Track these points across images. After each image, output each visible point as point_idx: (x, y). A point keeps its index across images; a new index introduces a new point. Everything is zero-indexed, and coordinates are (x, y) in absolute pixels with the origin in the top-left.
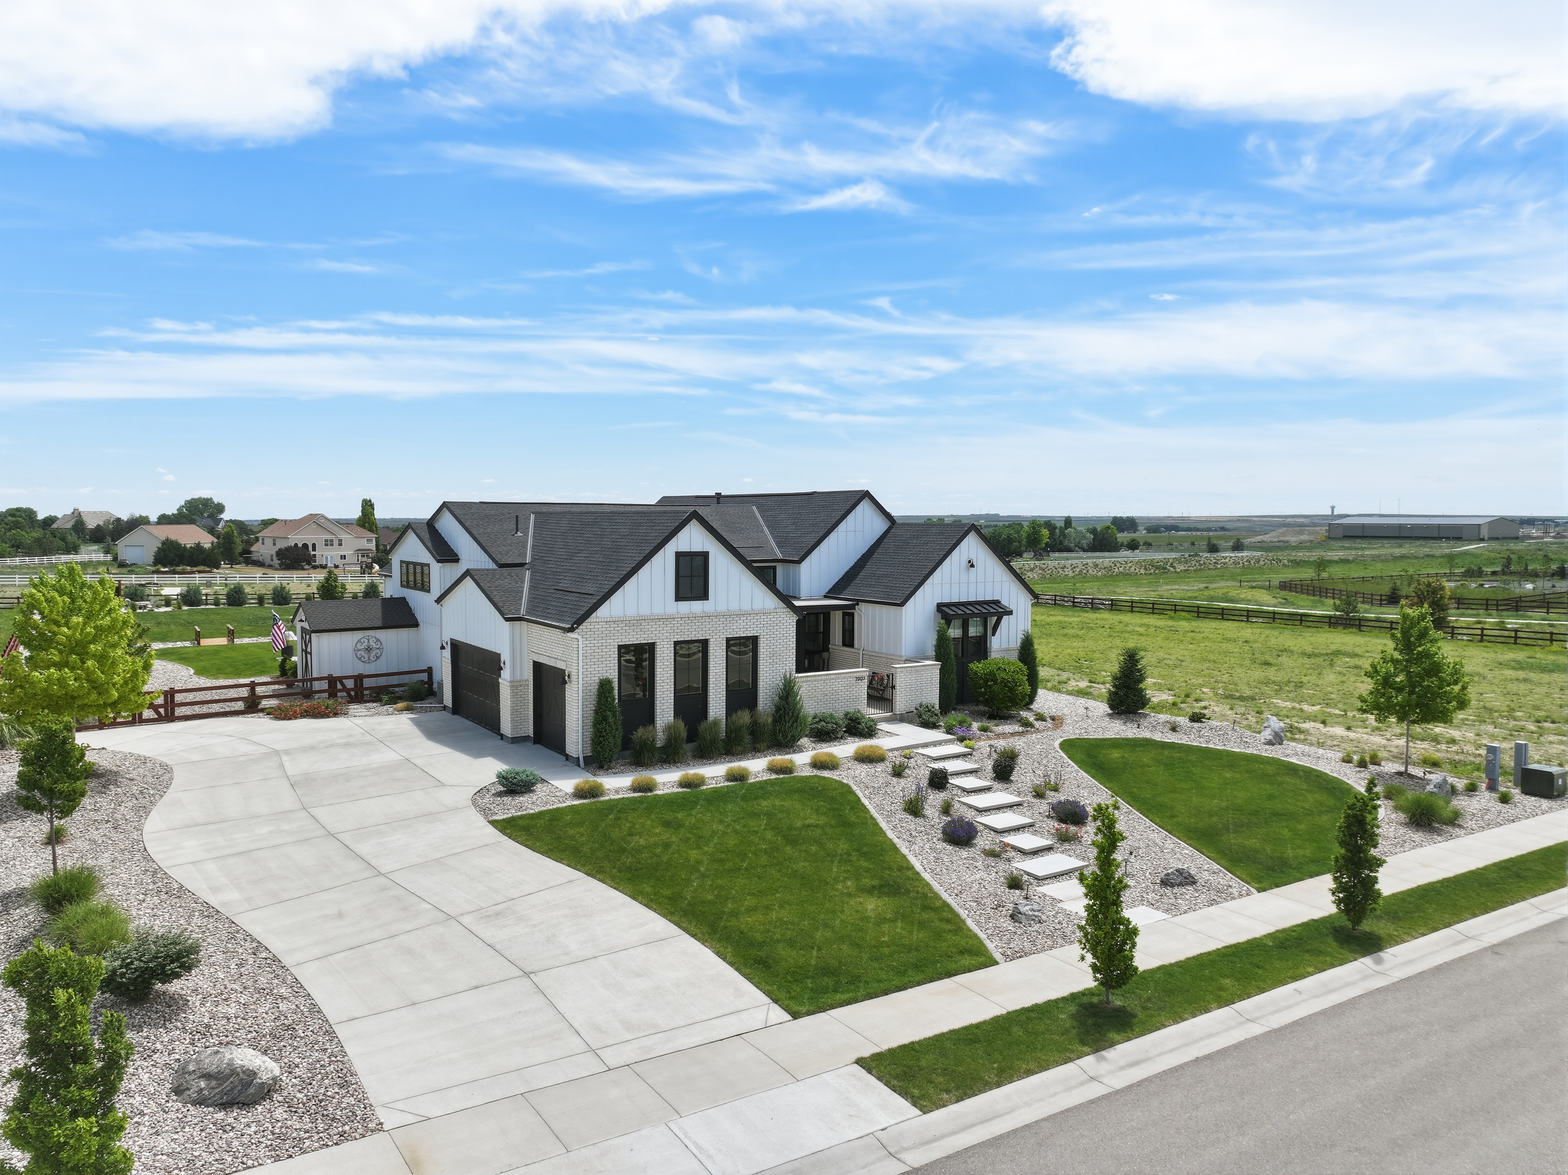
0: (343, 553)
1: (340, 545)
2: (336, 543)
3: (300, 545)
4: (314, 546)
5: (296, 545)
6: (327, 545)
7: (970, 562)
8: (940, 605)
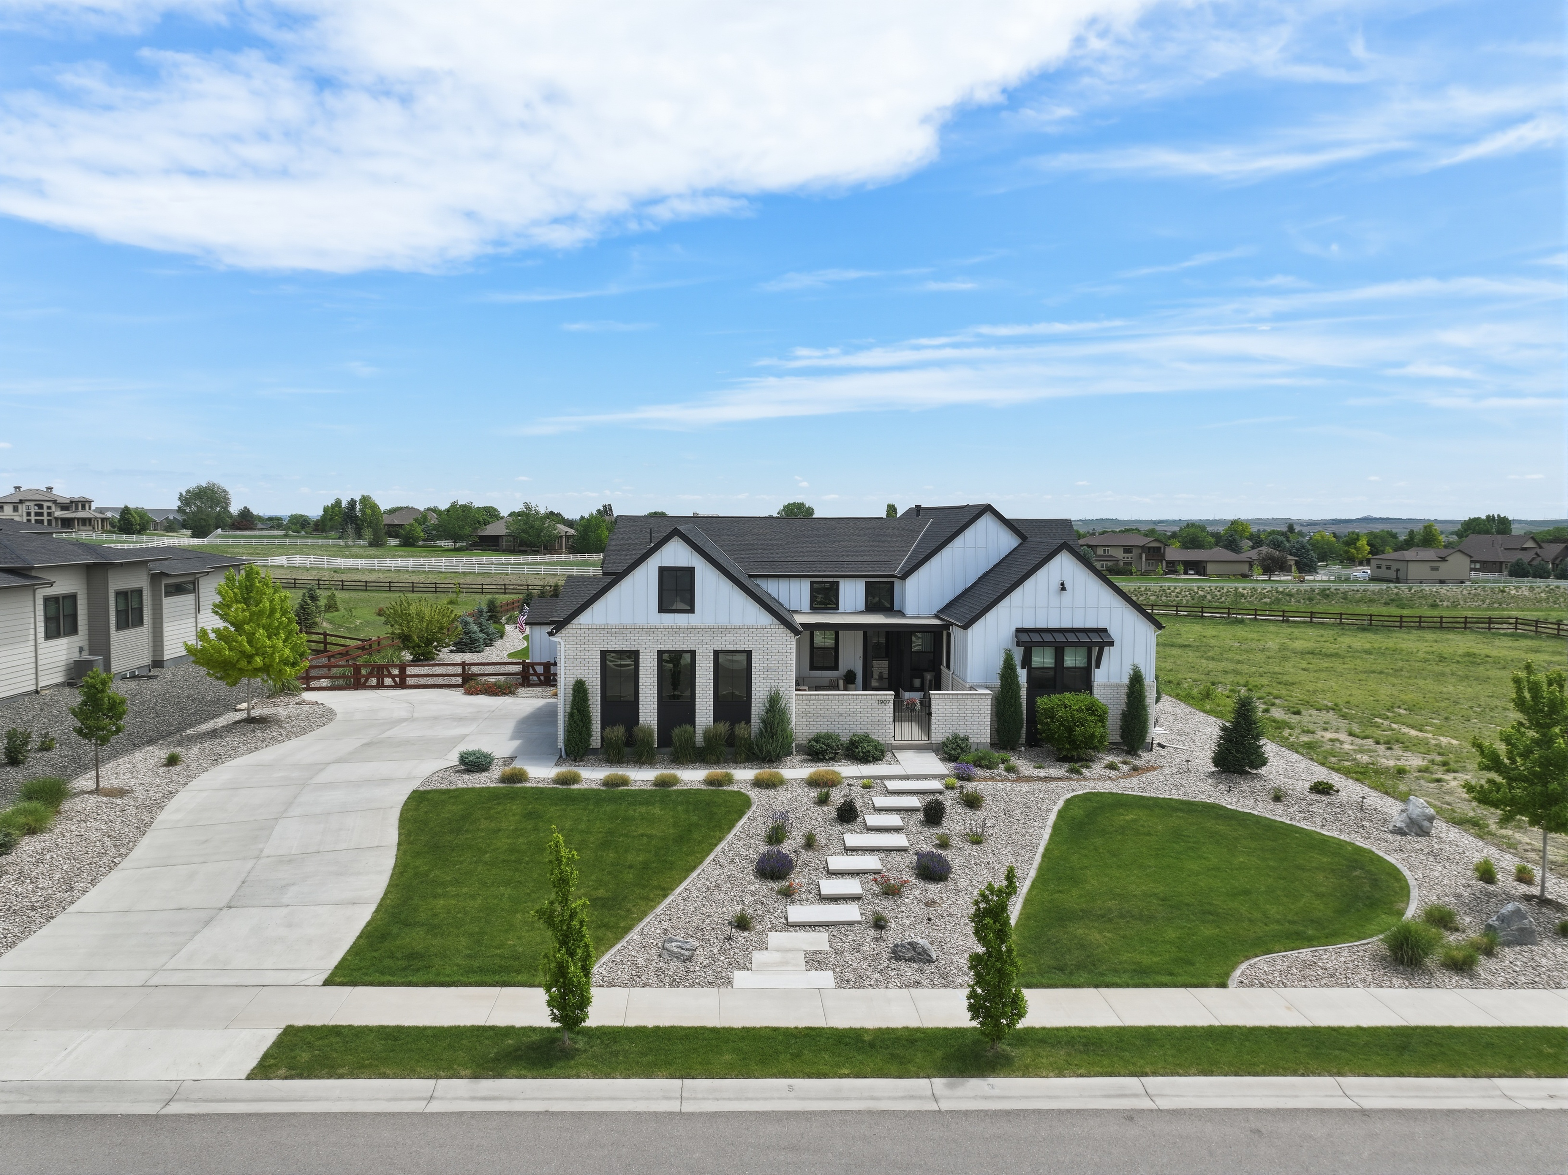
7: (1062, 584)
8: (1019, 631)
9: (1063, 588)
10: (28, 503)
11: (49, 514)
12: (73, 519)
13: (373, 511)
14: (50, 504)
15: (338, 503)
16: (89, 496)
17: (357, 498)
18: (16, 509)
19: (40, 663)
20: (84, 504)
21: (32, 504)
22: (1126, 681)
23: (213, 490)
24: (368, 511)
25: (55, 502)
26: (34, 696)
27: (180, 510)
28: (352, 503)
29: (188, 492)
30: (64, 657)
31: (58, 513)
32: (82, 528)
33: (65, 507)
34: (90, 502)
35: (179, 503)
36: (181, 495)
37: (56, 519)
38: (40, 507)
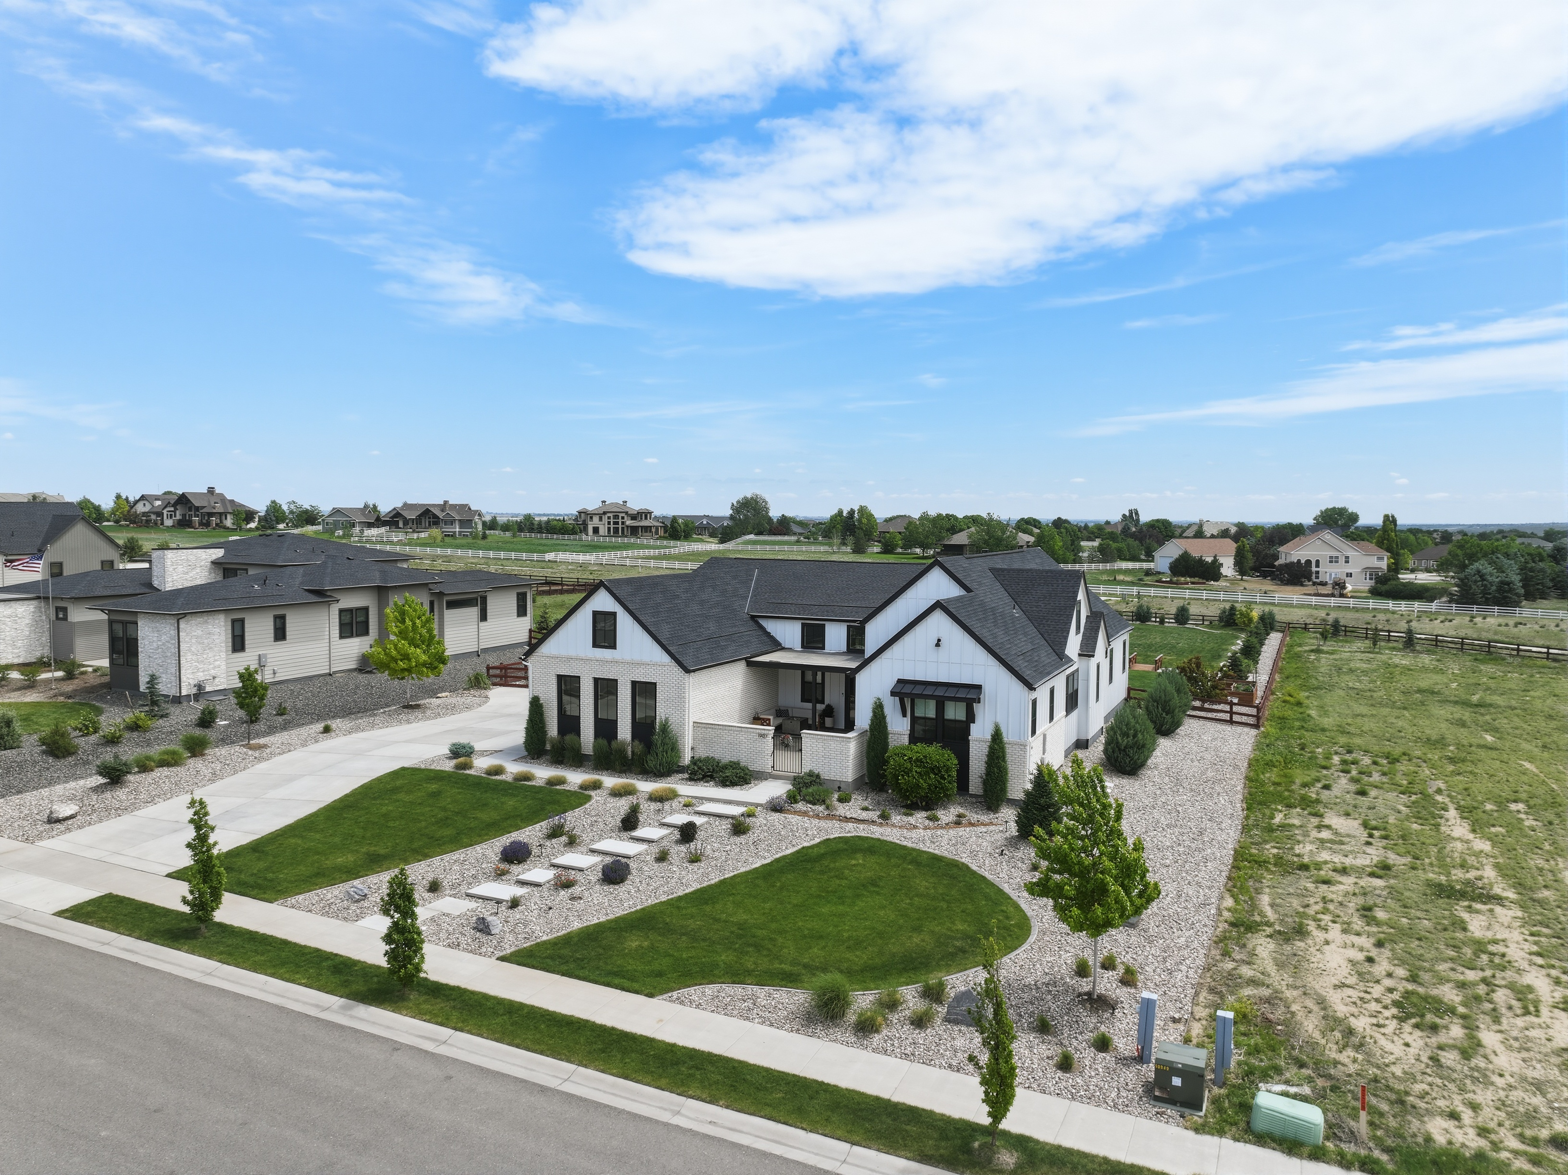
0: (1349, 571)
1: (1347, 562)
2: (1342, 560)
3: (1303, 561)
4: (1318, 562)
5: (1299, 561)
6: (1331, 562)
7: (939, 640)
8: (900, 681)
9: (938, 645)
10: (609, 515)
11: (623, 523)
12: (637, 527)
13: (868, 520)
14: (623, 515)
15: (840, 512)
16: (651, 509)
17: (856, 508)
18: (601, 519)
19: (332, 655)
20: (646, 514)
21: (611, 515)
22: (989, 737)
23: (755, 501)
24: (864, 521)
25: (626, 513)
26: (328, 678)
27: (732, 517)
28: (852, 512)
29: (738, 502)
30: (356, 651)
31: (629, 522)
32: (645, 534)
33: (634, 517)
34: (651, 513)
35: (731, 512)
36: (733, 505)
37: (627, 527)
38: (616, 517)
